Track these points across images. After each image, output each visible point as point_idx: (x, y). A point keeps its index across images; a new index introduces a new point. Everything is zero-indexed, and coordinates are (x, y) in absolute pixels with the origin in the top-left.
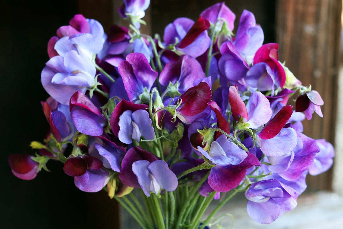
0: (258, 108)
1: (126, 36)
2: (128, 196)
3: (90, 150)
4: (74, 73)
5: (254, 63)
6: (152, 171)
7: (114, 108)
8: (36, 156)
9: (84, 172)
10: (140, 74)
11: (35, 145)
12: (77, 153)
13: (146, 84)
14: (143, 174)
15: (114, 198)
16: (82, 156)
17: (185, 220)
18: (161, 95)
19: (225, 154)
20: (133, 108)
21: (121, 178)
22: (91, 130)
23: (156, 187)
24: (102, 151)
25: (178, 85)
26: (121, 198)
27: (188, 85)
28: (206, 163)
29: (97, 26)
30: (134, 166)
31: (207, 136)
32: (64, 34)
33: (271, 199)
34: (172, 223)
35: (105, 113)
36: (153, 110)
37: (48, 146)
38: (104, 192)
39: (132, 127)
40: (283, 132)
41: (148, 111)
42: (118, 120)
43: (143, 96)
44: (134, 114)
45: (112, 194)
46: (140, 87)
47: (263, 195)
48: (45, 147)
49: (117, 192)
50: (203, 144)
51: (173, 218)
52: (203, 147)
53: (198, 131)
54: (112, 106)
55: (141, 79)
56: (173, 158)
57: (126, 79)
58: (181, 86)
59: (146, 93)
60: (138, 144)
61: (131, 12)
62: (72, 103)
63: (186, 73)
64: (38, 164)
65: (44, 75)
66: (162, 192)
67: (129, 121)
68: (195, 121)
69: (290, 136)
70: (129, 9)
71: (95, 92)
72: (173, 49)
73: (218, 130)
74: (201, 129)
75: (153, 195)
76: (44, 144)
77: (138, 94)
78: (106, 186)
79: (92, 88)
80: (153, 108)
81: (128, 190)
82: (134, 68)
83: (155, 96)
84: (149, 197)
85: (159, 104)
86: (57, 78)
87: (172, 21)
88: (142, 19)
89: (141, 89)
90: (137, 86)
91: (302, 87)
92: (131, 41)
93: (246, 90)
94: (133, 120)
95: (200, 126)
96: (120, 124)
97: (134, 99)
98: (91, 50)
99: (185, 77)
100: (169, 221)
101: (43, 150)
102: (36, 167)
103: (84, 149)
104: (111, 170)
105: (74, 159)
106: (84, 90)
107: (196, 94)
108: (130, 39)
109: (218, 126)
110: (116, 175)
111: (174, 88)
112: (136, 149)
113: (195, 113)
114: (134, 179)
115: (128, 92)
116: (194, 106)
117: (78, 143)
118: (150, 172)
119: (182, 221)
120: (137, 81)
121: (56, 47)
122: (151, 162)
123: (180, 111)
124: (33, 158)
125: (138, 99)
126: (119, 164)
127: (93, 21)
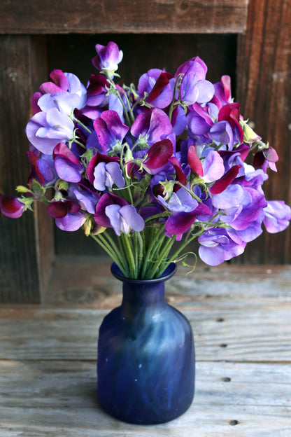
0: (212, 166)
1: (103, 90)
2: (102, 234)
3: (70, 194)
4: (55, 128)
5: (219, 121)
6: (122, 214)
7: (91, 158)
8: (22, 198)
9: (65, 215)
10: (113, 128)
11: (21, 189)
12: (59, 197)
13: (118, 137)
14: (115, 217)
15: (89, 235)
16: (63, 200)
17: (152, 257)
18: (131, 148)
19: (180, 203)
20: (107, 160)
21: (97, 220)
22: (70, 177)
23: (126, 227)
24: (79, 196)
25: (147, 137)
26: (97, 236)
27: (156, 138)
28: (166, 212)
29: (75, 80)
30: (107, 209)
31: (168, 187)
32: (45, 90)
33: (220, 245)
34: (141, 259)
35: (84, 162)
36: (124, 162)
37: (32, 190)
38: (82, 230)
39: (106, 176)
40: (231, 187)
41: (119, 162)
42: (93, 171)
43: (116, 147)
44: (108, 166)
45: (88, 232)
46: (113, 139)
47: (213, 241)
48: (29, 191)
49: (92, 231)
50: (164, 194)
51: (141, 255)
52: (163, 196)
53: (160, 182)
54: (89, 156)
55: (114, 132)
56: (143, 202)
57: (100, 134)
58: (150, 139)
59: (118, 145)
60: (110, 190)
61: (108, 66)
62: (55, 153)
63: (154, 125)
64: (24, 204)
65: (29, 128)
66: (132, 232)
67: (103, 171)
68: (158, 174)
69: (237, 192)
70: (104, 63)
71: (74, 143)
72: (142, 103)
73: (177, 182)
74: (162, 181)
75: (123, 234)
76: (28, 187)
77: (111, 145)
78: (83, 225)
79: (71, 140)
80: (123, 161)
81: (102, 230)
82: (107, 123)
83: (125, 149)
84: (120, 237)
85: (129, 157)
86: (41, 132)
87: (146, 71)
88: (116, 72)
89: (114, 141)
90: (111, 139)
91: (261, 142)
92: (107, 95)
93: (211, 142)
94: (106, 170)
95: (161, 178)
96: (95, 174)
97: (108, 150)
98: (70, 106)
99: (154, 129)
100: (138, 257)
101: (28, 193)
102: (22, 207)
103: (64, 193)
104: (86, 212)
105: (56, 204)
106: (64, 141)
107: (160, 149)
108: (107, 93)
109: (176, 180)
110: (92, 216)
111: (143, 140)
112: (109, 194)
113: (157, 167)
114: (107, 220)
115: (102, 145)
116: (158, 160)
117: (60, 188)
118: (120, 214)
119: (150, 258)
120: (110, 135)
121: (39, 103)
122: (121, 206)
123: (145, 164)
124: (19, 199)
125: (111, 149)
126: (94, 206)
127: (71, 75)
